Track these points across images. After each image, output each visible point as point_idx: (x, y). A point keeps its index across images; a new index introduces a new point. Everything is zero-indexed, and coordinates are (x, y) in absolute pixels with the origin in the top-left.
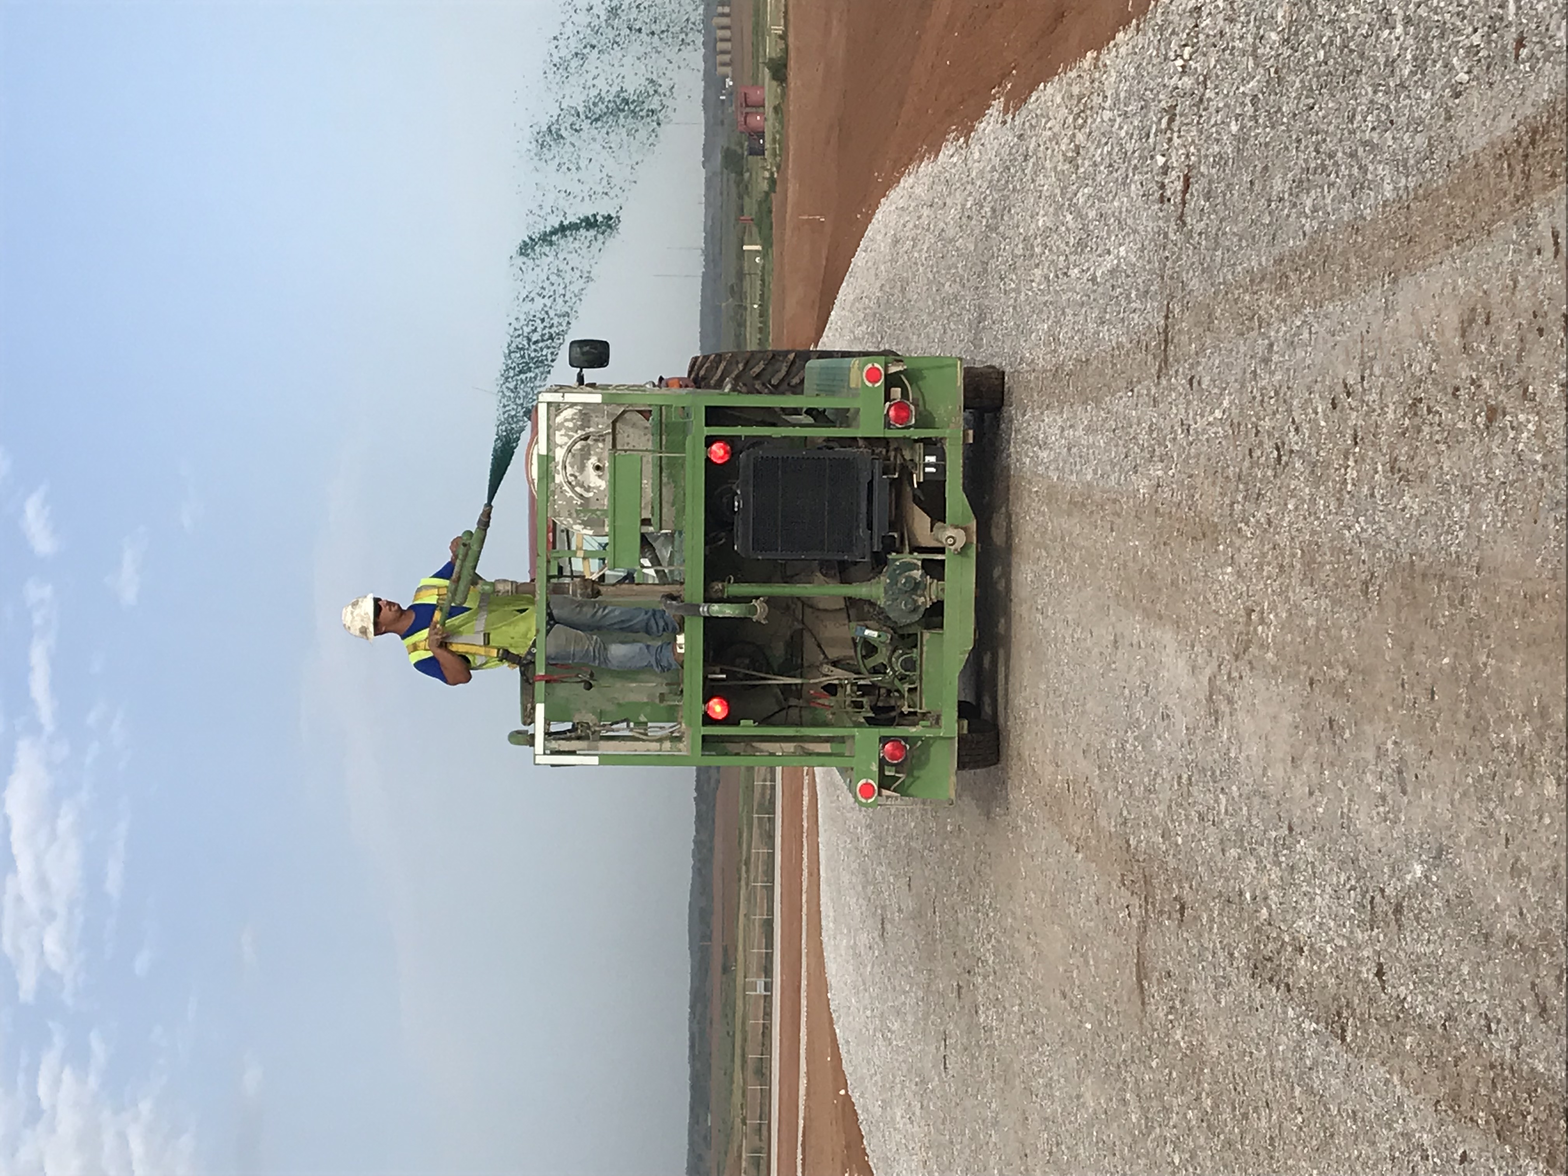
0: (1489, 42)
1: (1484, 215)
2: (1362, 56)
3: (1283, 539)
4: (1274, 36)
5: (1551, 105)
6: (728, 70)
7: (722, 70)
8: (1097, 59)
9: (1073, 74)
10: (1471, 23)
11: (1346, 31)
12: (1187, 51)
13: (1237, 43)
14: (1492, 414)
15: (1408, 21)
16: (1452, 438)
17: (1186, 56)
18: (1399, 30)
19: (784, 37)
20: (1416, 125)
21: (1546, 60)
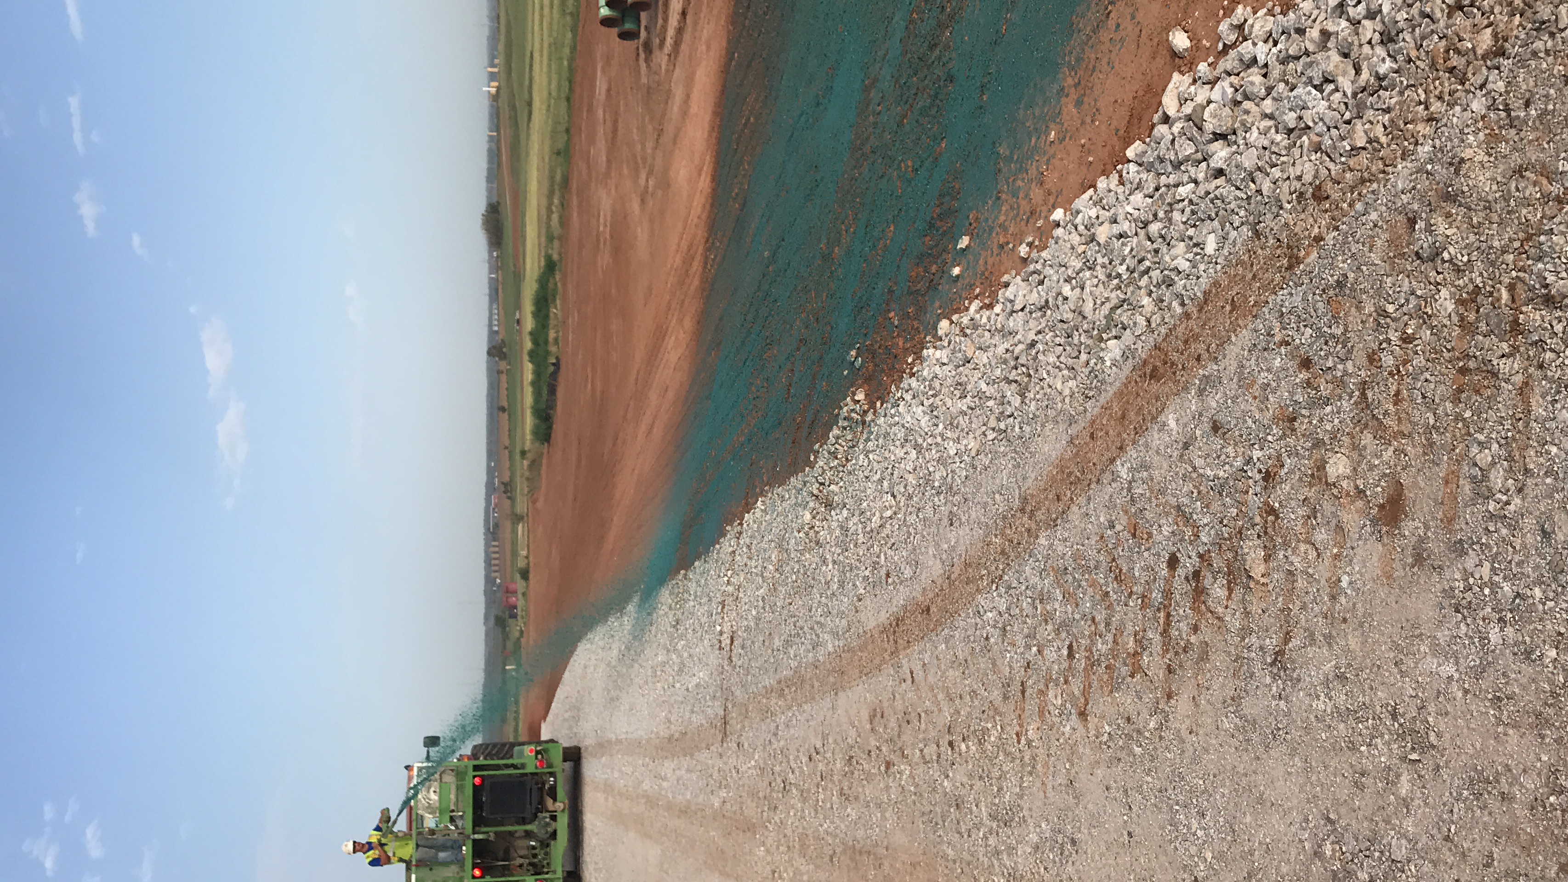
0: (873, 574)
1: (877, 661)
2: (814, 579)
3: (789, 832)
4: (771, 567)
5: (905, 607)
6: (497, 574)
7: (494, 575)
8: (685, 575)
9: (674, 582)
10: (864, 564)
11: (805, 566)
12: (729, 573)
13: (753, 570)
14: (888, 765)
15: (834, 562)
16: (869, 777)
17: (729, 575)
18: (830, 566)
19: (527, 557)
20: (841, 614)
21: (901, 584)
